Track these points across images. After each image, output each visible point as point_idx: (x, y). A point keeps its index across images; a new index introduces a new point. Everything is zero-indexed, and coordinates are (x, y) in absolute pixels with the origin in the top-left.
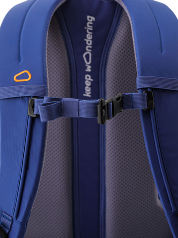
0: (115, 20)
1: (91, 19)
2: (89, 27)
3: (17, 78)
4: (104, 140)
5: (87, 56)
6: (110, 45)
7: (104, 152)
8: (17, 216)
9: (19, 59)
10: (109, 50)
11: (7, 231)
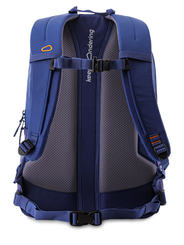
0: (108, 32)
1: (92, 32)
2: (91, 37)
3: (43, 49)
4: (100, 111)
5: (89, 55)
6: (105, 48)
7: (99, 119)
8: (41, 133)
9: (45, 39)
10: (104, 51)
11: (35, 144)
